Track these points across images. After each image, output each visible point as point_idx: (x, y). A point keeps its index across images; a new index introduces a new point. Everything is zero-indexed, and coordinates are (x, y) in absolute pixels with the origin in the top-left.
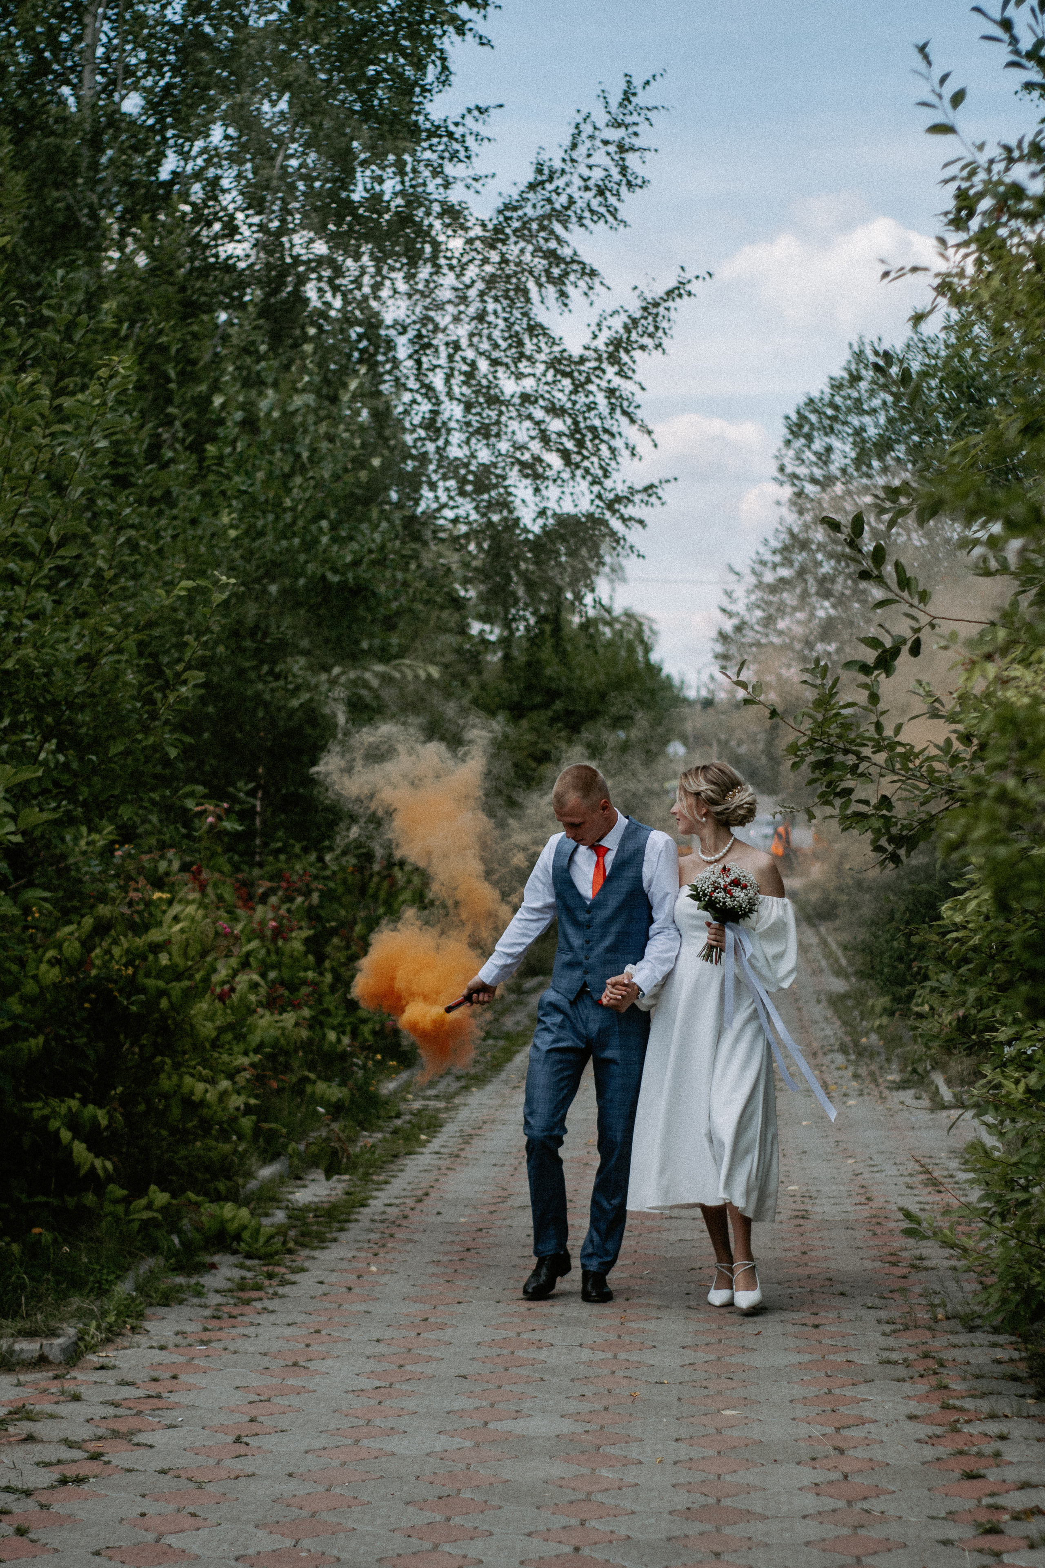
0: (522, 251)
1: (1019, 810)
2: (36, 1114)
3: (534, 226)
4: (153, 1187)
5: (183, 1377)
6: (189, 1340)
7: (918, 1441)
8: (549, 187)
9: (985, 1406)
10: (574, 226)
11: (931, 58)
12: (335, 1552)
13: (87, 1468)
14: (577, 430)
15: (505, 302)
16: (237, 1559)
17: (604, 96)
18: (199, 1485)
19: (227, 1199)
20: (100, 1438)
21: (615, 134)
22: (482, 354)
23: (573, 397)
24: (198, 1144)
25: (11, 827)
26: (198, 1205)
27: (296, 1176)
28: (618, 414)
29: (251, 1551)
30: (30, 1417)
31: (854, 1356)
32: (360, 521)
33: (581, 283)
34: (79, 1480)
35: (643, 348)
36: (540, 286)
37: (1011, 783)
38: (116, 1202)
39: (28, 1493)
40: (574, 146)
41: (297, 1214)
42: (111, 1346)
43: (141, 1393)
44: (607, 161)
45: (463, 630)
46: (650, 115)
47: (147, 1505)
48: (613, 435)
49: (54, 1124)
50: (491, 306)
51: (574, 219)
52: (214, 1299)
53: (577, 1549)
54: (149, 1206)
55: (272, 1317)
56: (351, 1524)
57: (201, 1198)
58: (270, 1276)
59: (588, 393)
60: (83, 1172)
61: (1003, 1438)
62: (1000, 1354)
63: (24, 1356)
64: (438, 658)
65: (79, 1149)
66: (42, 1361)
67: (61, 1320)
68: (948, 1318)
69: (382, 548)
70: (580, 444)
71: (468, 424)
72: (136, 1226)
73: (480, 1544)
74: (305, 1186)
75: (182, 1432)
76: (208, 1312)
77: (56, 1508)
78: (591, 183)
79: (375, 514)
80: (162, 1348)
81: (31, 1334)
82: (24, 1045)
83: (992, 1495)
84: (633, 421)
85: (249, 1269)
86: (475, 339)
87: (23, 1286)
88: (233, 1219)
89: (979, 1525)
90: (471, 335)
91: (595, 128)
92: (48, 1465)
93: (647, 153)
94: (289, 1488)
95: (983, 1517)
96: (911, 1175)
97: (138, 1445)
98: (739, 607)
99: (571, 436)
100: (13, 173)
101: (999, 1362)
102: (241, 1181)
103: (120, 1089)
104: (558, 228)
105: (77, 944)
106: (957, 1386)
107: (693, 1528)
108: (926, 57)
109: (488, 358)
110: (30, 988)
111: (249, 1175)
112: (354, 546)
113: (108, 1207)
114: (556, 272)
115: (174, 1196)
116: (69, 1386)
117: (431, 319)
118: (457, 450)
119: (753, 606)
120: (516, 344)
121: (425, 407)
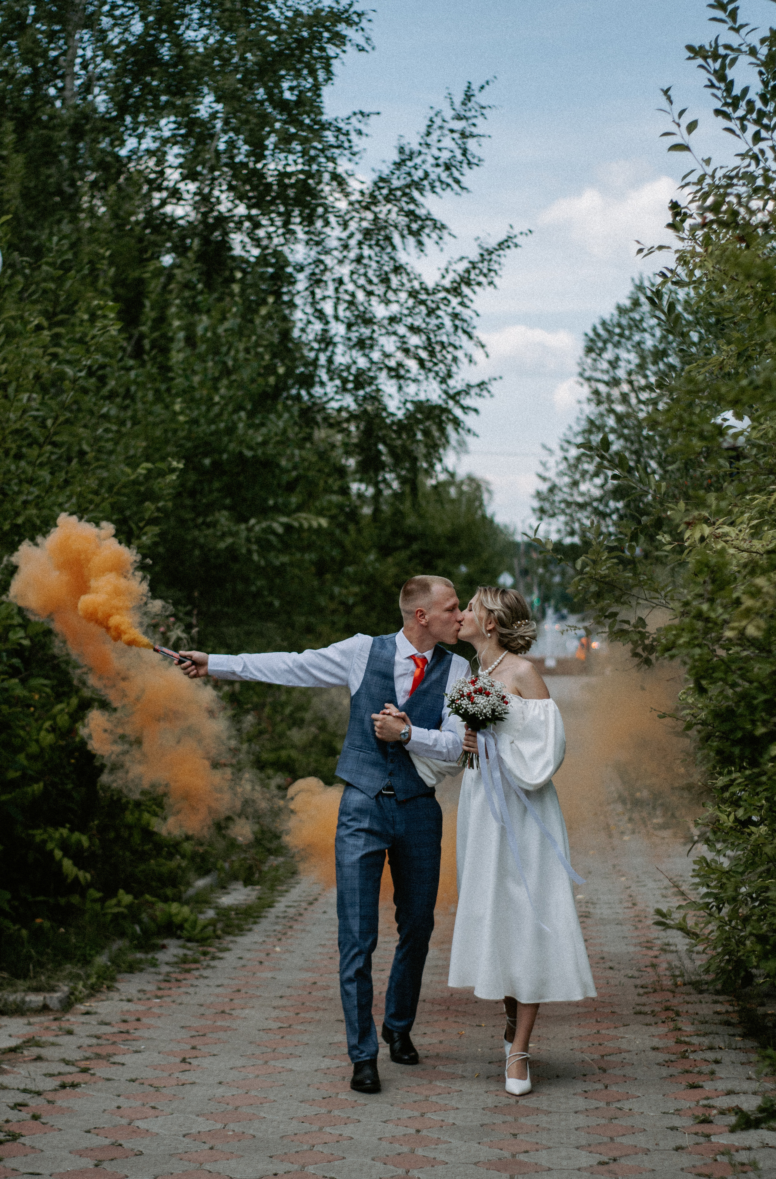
0: (389, 211)
1: (710, 625)
2: (38, 839)
3: (399, 193)
4: (121, 891)
5: (144, 1020)
6: (148, 996)
7: (658, 1064)
8: (409, 164)
9: (706, 1041)
10: (428, 193)
11: (673, 98)
12: (251, 1132)
13: (78, 1078)
14: (430, 344)
15: (377, 249)
16: (184, 1136)
17: (450, 97)
18: (157, 1089)
19: (174, 900)
20: (87, 1059)
21: (458, 125)
22: (359, 287)
23: (427, 320)
24: (152, 861)
25: (22, 634)
26: (153, 904)
27: (223, 886)
28: (460, 332)
29: (193, 1131)
30: (38, 1045)
31: (617, 1009)
32: (269, 412)
33: (434, 235)
34: (74, 1086)
35: (479, 284)
36: (403, 236)
37: (705, 607)
38: (95, 901)
39: (39, 1094)
40: (428, 134)
41: (223, 913)
42: (93, 999)
43: (115, 1030)
44: (452, 145)
45: (345, 491)
46: (484, 111)
47: (121, 1101)
48: (455, 347)
49: (50, 846)
50: (366, 252)
51: (428, 188)
52: (165, 969)
53: (418, 1131)
54: (118, 904)
55: (206, 981)
56: (262, 1114)
57: (154, 899)
58: (205, 954)
59: (438, 317)
60: (69, 881)
61: (717, 1062)
62: (719, 1008)
63: (33, 1005)
64: (326, 512)
65: (67, 864)
66: (45, 1008)
67: (58, 980)
68: (685, 984)
69: (285, 431)
70: (432, 354)
71: (349, 339)
72: (109, 917)
73: (351, 1126)
74: (229, 893)
75: (145, 1055)
76: (161, 977)
77: (59, 1103)
78: (441, 161)
79: (280, 407)
80: (129, 1001)
81: (37, 990)
82: (29, 789)
83: (707, 1098)
84: (470, 337)
85: (189, 949)
86: (355, 277)
87: (30, 958)
88: (177, 914)
89: (697, 1117)
90: (352, 273)
91: (444, 121)
92: (51, 1075)
93: (482, 139)
94: (220, 1091)
95: (699, 1112)
96: (666, 888)
97: (114, 1063)
98: (551, 474)
99: (425, 348)
100: (15, 155)
101: (718, 1013)
102: (182, 888)
103: (96, 822)
104: (416, 194)
105: (66, 717)
106: (688, 1028)
107: (498, 1119)
108: (669, 98)
109: (365, 290)
110: (33, 748)
111: (189, 884)
112: (264, 430)
113: (88, 905)
114: (415, 226)
115: (136, 897)
116: (66, 1025)
117: (321, 262)
118: (341, 358)
119: (561, 474)
120: (385, 280)
121: (318, 326)
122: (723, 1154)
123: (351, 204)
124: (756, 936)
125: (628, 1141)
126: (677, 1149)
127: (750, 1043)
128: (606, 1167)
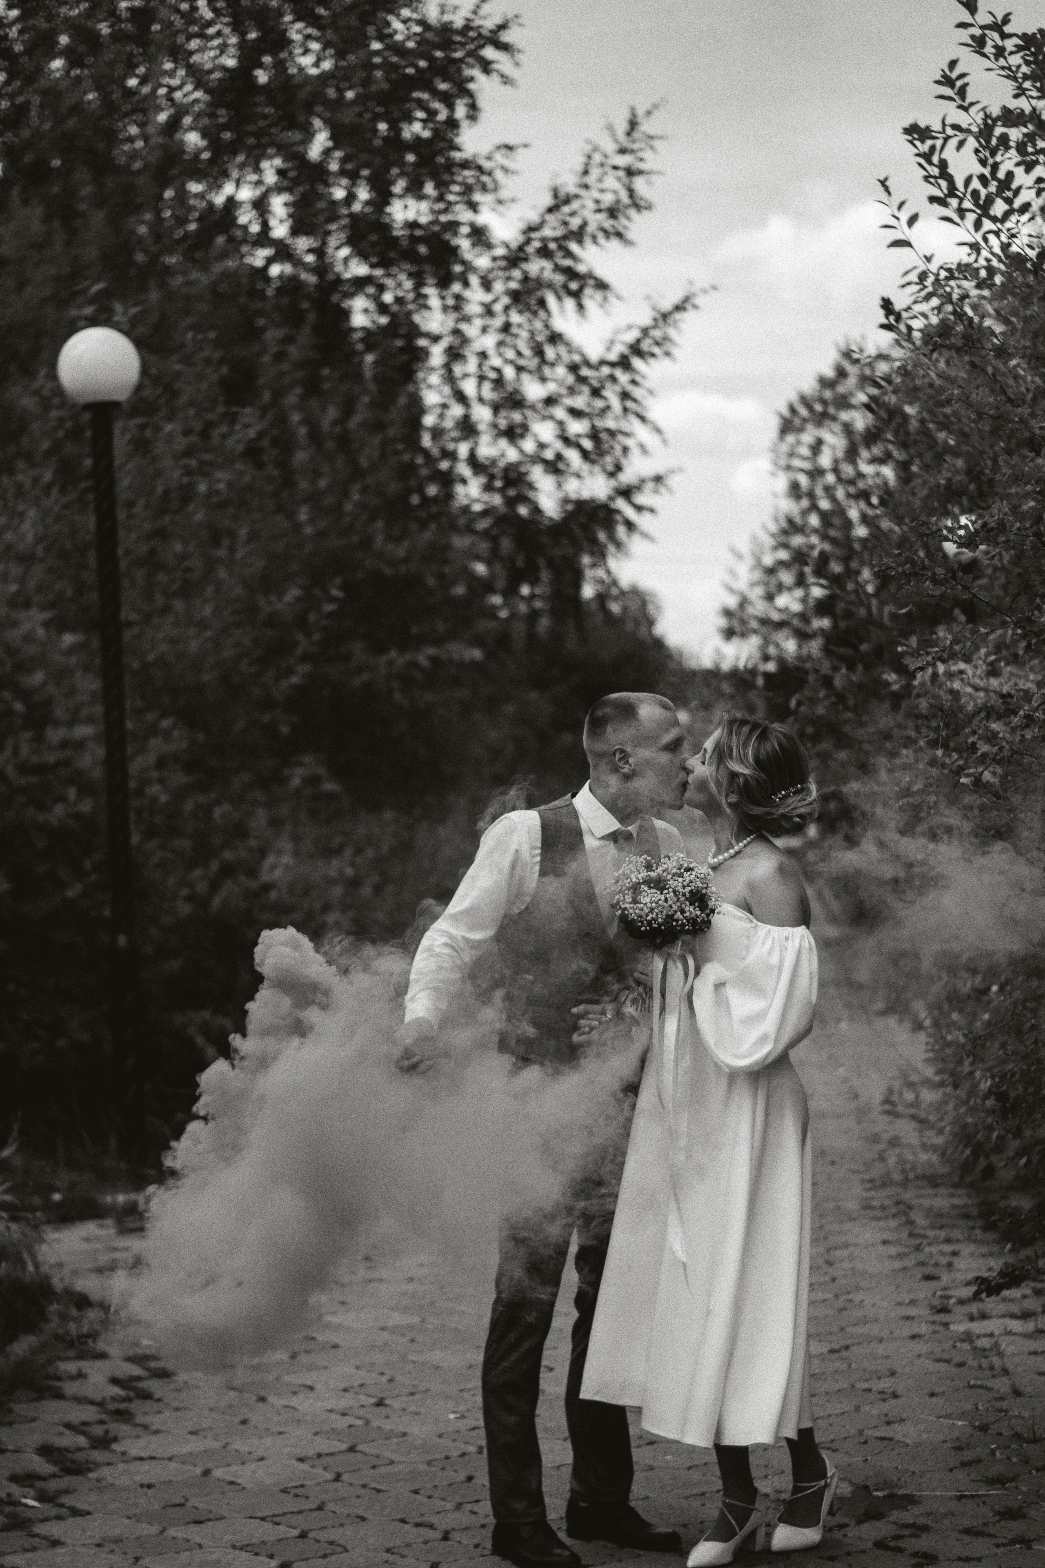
0: (542, 268)
2: (176, 1024)
3: (553, 246)
7: (889, 1257)
8: (565, 210)
9: (942, 1234)
10: (589, 245)
11: (891, 190)
14: (595, 432)
15: (528, 315)
17: (611, 127)
21: (623, 161)
22: (506, 361)
23: (591, 401)
28: (631, 416)
33: (597, 297)
35: (653, 355)
36: (559, 298)
40: (586, 173)
44: (616, 185)
46: (653, 142)
48: (626, 435)
50: (515, 319)
51: (588, 238)
59: (604, 398)
61: (955, 1254)
62: (957, 1201)
64: (479, 642)
68: (917, 1178)
70: (598, 443)
71: (496, 426)
78: (603, 206)
83: (945, 1289)
84: (644, 421)
86: (502, 349)
89: (934, 1307)
90: (499, 345)
91: (604, 156)
93: (650, 176)
95: (937, 1302)
98: (741, 584)
99: (589, 437)
101: (955, 1206)
104: (574, 247)
106: (922, 1222)
108: (887, 189)
109: (514, 365)
110: (169, 920)
112: (406, 544)
114: (573, 286)
117: (460, 332)
118: (487, 449)
119: (754, 584)
120: (539, 352)
121: (457, 411)
122: (963, 1341)
123: (494, 259)
124: (996, 1094)
125: (859, 1330)
126: (914, 1337)
127: (991, 1236)
128: (837, 1355)
